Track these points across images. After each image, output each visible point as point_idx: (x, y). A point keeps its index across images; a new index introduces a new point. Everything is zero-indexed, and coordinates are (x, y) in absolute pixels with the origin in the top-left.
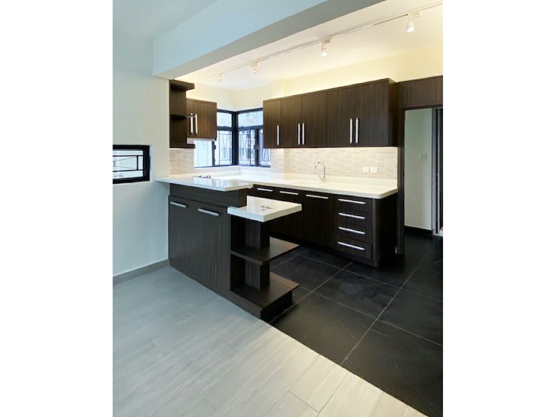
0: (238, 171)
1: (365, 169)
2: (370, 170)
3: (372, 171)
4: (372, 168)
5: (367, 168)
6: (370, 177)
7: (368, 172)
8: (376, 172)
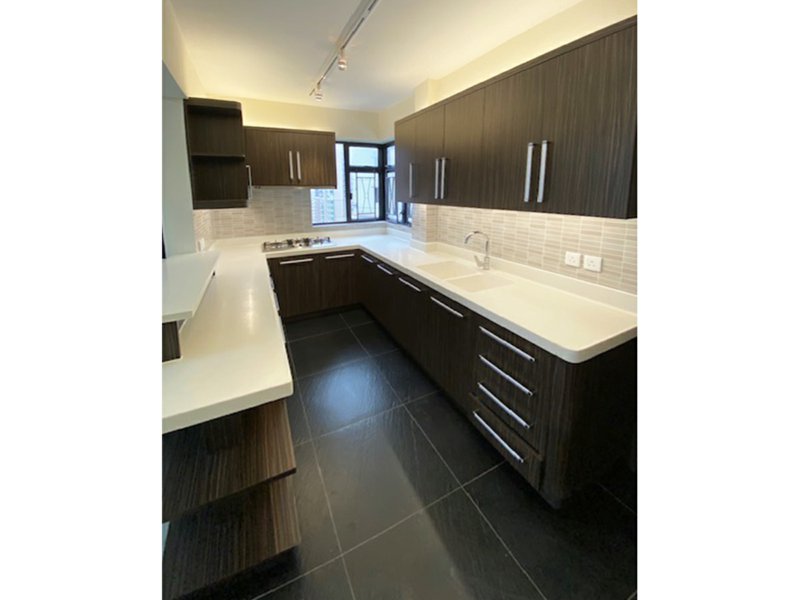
0: (383, 229)
1: (571, 258)
2: (582, 262)
3: (586, 266)
4: (586, 257)
5: (577, 255)
6: (581, 276)
7: (577, 264)
8: (597, 268)
